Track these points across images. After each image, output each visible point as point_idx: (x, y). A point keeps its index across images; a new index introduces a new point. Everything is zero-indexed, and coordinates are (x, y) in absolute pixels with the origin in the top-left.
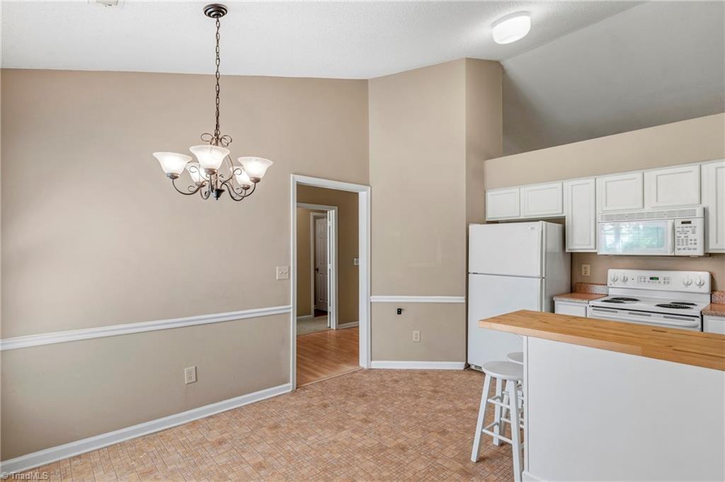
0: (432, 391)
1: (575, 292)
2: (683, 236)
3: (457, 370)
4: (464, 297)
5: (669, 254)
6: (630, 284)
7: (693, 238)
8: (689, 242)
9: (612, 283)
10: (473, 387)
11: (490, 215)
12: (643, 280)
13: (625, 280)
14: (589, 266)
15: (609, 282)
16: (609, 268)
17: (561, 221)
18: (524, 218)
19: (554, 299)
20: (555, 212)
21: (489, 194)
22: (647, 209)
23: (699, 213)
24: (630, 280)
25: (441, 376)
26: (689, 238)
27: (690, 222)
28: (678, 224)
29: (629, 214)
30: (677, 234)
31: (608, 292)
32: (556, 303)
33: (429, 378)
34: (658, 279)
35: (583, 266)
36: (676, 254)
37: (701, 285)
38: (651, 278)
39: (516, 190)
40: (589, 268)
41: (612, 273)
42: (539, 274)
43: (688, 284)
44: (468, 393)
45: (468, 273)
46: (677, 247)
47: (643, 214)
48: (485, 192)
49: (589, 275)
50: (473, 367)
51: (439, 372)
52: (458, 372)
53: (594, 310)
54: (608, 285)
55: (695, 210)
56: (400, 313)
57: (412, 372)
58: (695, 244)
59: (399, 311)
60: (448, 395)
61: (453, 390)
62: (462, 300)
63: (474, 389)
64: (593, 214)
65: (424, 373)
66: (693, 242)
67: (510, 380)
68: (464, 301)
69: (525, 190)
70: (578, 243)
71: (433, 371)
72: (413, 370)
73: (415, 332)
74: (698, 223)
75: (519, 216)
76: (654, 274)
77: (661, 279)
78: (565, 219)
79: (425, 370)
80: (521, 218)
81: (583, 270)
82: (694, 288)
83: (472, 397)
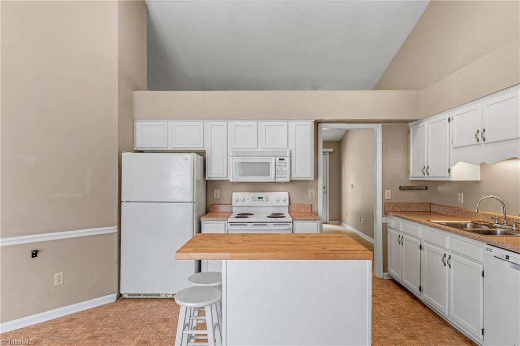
0: (90, 338)
1: (210, 212)
2: (280, 168)
3: (109, 304)
4: (116, 227)
5: (273, 181)
6: (247, 203)
7: (285, 170)
8: (283, 172)
9: (235, 203)
10: (133, 317)
11: (139, 145)
12: (254, 199)
13: (244, 201)
14: (218, 190)
15: (234, 202)
16: (233, 192)
17: (202, 153)
18: (171, 149)
19: (201, 219)
20: (199, 146)
21: (138, 125)
22: (260, 149)
23: (288, 154)
24: (246, 199)
25: (93, 316)
26: (283, 170)
27: (283, 159)
28: (278, 160)
29: (250, 151)
30: (277, 167)
31: (232, 210)
32: (202, 222)
33: (80, 323)
34: (262, 198)
35: (215, 190)
36: (277, 181)
37: (285, 201)
38: (259, 198)
39: (165, 123)
40: (219, 192)
41: (236, 195)
42: (192, 199)
43: (278, 201)
44: (131, 326)
45: (120, 202)
46: (277, 176)
47: (258, 151)
48: (134, 122)
49: (218, 197)
50: (126, 296)
51: (89, 312)
52: (110, 306)
53: (231, 225)
54: (233, 205)
55: (286, 151)
56: (36, 256)
57: (54, 323)
58: (286, 174)
59: (35, 254)
60: (110, 336)
61: (113, 327)
62: (114, 229)
63: (135, 319)
64: (226, 149)
65: (71, 319)
66: (285, 173)
67: (207, 306)
68: (116, 231)
69: (172, 124)
70: (214, 173)
71: (81, 313)
72: (54, 320)
73: (56, 275)
74: (287, 160)
75: (168, 147)
76: (260, 195)
77: (264, 199)
78: (205, 152)
79: (72, 315)
80: (168, 149)
81: (215, 194)
82: (281, 203)
83: (137, 329)
